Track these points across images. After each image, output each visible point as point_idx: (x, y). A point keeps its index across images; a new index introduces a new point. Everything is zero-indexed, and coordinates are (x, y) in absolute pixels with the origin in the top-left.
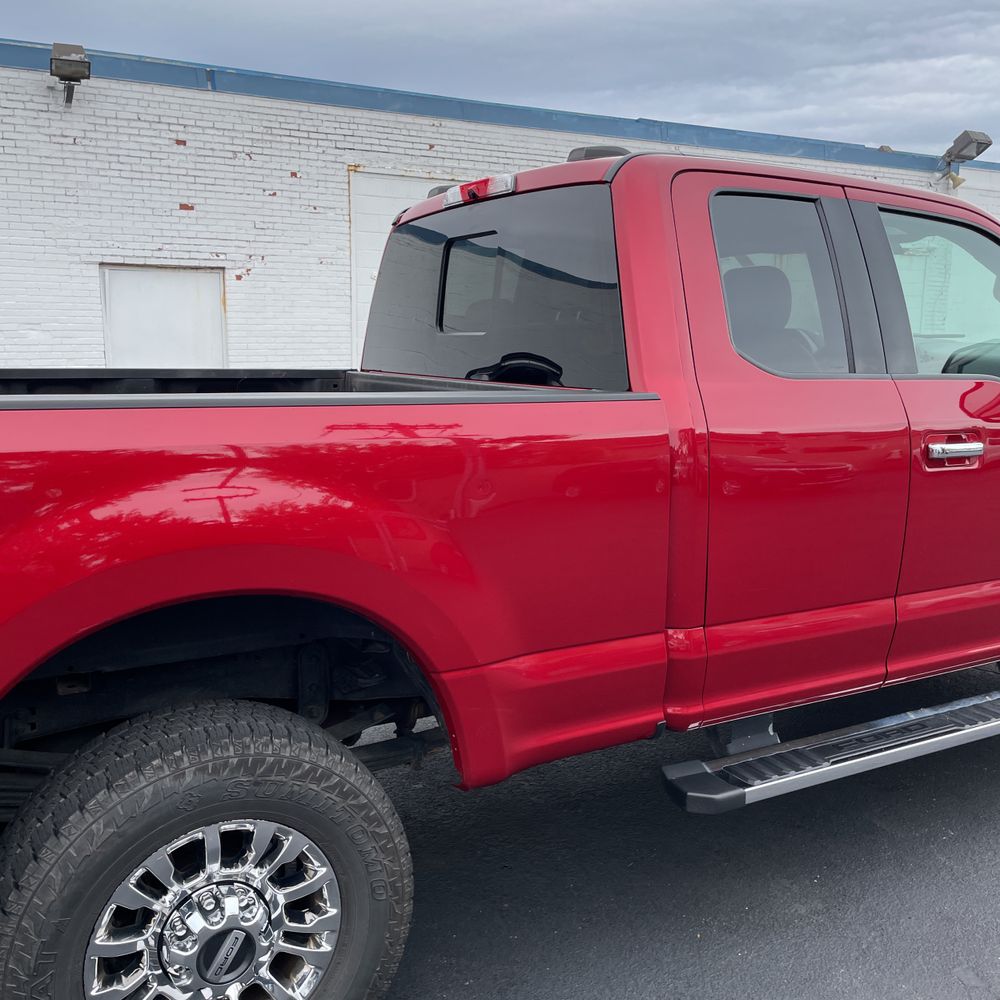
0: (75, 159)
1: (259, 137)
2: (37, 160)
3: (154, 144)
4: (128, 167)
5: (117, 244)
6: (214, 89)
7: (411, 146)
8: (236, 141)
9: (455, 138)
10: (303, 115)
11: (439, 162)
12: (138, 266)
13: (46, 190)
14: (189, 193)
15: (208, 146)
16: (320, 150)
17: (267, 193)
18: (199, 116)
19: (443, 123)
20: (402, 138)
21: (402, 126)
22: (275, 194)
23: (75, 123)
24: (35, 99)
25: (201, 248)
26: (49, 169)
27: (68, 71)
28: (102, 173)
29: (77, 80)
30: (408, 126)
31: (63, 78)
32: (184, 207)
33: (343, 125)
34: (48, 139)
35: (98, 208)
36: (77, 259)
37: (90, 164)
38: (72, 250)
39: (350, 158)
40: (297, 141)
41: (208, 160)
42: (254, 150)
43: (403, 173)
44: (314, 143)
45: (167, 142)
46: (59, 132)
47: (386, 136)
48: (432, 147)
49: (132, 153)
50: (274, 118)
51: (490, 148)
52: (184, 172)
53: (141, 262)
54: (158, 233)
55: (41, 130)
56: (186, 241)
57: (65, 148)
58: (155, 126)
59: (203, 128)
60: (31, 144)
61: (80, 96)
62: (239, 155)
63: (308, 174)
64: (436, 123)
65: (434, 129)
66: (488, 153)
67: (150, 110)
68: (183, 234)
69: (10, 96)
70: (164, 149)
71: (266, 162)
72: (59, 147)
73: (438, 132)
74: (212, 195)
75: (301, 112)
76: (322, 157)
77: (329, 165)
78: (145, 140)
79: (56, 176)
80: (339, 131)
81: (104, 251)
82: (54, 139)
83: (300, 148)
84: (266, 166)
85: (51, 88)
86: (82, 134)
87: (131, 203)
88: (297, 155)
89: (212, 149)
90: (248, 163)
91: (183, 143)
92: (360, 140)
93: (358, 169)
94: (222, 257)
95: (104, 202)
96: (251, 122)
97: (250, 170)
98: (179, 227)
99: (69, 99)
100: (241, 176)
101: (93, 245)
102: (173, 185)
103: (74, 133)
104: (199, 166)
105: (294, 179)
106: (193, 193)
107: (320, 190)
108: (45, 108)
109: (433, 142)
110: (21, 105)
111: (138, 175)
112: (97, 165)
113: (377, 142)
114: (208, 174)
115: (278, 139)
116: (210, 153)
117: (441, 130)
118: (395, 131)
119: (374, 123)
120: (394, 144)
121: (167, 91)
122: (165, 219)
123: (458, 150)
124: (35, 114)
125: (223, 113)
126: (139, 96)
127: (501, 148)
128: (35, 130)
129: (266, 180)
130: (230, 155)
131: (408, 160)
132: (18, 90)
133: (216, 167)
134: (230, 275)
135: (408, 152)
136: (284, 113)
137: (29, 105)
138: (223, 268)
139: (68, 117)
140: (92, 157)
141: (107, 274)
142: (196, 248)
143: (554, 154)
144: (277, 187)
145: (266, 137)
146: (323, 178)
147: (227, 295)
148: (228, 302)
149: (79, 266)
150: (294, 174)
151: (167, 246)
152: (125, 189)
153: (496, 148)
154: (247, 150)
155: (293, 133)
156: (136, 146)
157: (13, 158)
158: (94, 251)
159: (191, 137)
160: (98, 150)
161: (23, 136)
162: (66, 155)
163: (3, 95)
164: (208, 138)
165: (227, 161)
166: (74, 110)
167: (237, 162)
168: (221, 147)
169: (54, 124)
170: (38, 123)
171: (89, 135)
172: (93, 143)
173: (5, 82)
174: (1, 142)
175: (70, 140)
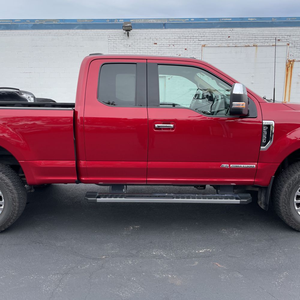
1: (177, 40)
2: (121, 52)
3: (149, 45)
4: (142, 51)
6: (165, 28)
7: (222, 37)
8: (170, 42)
9: (237, 33)
10: (190, 32)
11: (231, 41)
15: (163, 44)
16: (194, 42)
17: (178, 55)
18: (161, 36)
19: (234, 30)
20: (219, 35)
21: (220, 32)
22: (180, 55)
23: (130, 41)
24: (121, 36)
27: (127, 28)
29: (130, 30)
30: (222, 32)
31: (126, 31)
33: (201, 34)
34: (123, 46)
37: (133, 51)
39: (203, 43)
40: (187, 40)
42: (175, 44)
43: (219, 46)
44: (192, 40)
45: (152, 44)
46: (126, 44)
47: (214, 35)
48: (229, 37)
49: (143, 48)
50: (181, 34)
51: (249, 35)
52: (156, 51)
55: (122, 44)
58: (149, 40)
59: (161, 39)
60: (120, 48)
61: (132, 34)
62: (171, 45)
63: (190, 49)
64: (231, 29)
65: (231, 31)
66: (249, 37)
67: (148, 36)
69: (116, 36)
70: (151, 46)
71: (178, 47)
72: (126, 48)
73: (232, 32)
75: (189, 31)
76: (194, 43)
77: (196, 46)
78: (147, 44)
80: (200, 36)
82: (125, 46)
83: (188, 42)
84: (178, 48)
85: (125, 33)
86: (131, 44)
88: (187, 44)
89: (164, 45)
90: (173, 47)
91: (156, 44)
92: (206, 37)
93: (205, 46)
96: (174, 36)
97: (173, 49)
99: (128, 36)
100: (171, 51)
103: (129, 44)
104: (160, 49)
105: (186, 51)
107: (193, 53)
108: (123, 38)
109: (229, 35)
110: (118, 38)
112: (135, 52)
113: (211, 37)
114: (162, 51)
115: (182, 40)
116: (163, 46)
117: (233, 31)
118: (217, 34)
119: (211, 32)
120: (217, 37)
121: (153, 30)
123: (238, 37)
124: (121, 40)
125: (167, 34)
126: (146, 32)
127: (253, 35)
128: (121, 44)
129: (178, 51)
130: (168, 46)
131: (221, 42)
132: (117, 35)
133: (164, 49)
134: (167, 78)
135: (221, 39)
136: (184, 32)
137: (120, 38)
139: (128, 40)
140: (134, 50)
143: (273, 35)
144: (181, 53)
145: (178, 40)
146: (194, 49)
147: (166, 84)
148: (166, 86)
150: (186, 49)
153: (252, 35)
154: (173, 44)
155: (186, 38)
156: (144, 46)
159: (158, 42)
160: (135, 48)
161: (118, 46)
162: (127, 50)
163: (114, 36)
164: (163, 42)
165: (167, 47)
166: (130, 38)
167: (170, 47)
168: (166, 44)
169: (125, 42)
170: (121, 42)
171: (133, 44)
172: (134, 46)
173: (115, 33)
174: (113, 48)
175: (129, 46)
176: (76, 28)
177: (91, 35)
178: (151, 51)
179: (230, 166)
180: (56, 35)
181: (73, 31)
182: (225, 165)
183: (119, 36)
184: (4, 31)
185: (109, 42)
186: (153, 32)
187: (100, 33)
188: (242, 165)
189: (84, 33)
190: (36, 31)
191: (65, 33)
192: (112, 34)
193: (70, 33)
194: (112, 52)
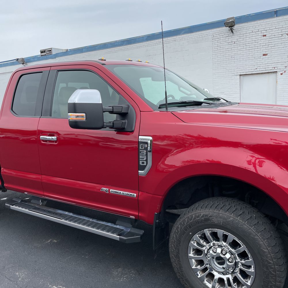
0: (234, 48)
2: (225, 50)
3: (256, 38)
4: (248, 47)
5: (244, 69)
6: (277, 16)
8: (283, 31)
12: (250, 74)
13: (227, 57)
14: (266, 50)
15: (273, 35)
18: (271, 26)
23: (235, 38)
24: (226, 34)
25: (269, 67)
26: (228, 52)
27: (229, 25)
28: (241, 50)
29: (233, 26)
31: (229, 27)
32: (264, 55)
34: (228, 44)
35: (239, 60)
36: (234, 74)
37: (238, 48)
38: (233, 72)
41: (273, 39)
45: (260, 37)
46: (231, 41)
49: (250, 42)
52: (265, 44)
53: (251, 73)
54: (256, 64)
55: (227, 42)
56: (264, 65)
57: (232, 45)
58: (257, 33)
59: (272, 29)
60: (224, 46)
61: (237, 30)
62: (283, 35)
67: (256, 29)
68: (263, 63)
69: (220, 35)
70: (259, 39)
72: (230, 45)
74: (274, 49)
78: (254, 37)
81: (241, 71)
82: (229, 43)
86: (236, 40)
87: (249, 57)
89: (275, 35)
90: (286, 37)
91: (265, 36)
94: (276, 68)
95: (241, 58)
97: (287, 39)
98: (263, 61)
99: (232, 32)
100: (284, 42)
101: (238, 70)
102: (261, 49)
103: (234, 41)
104: (270, 41)
106: (267, 50)
108: (228, 35)
110: (222, 37)
111: (251, 48)
112: (240, 48)
114: (272, 43)
116: (274, 37)
121: (261, 21)
122: (258, 59)
124: (225, 38)
125: (279, 23)
126: (253, 25)
128: (225, 42)
130: (281, 36)
133: (275, 41)
134: (279, 73)
137: (224, 36)
138: (277, 72)
139: (233, 37)
140: (239, 46)
141: (242, 78)
142: (268, 67)
147: (278, 80)
148: (278, 82)
149: (234, 76)
151: (258, 67)
152: (247, 53)
154: (286, 33)
156: (251, 40)
157: (219, 51)
158: (238, 72)
159: (268, 33)
160: (240, 44)
161: (222, 44)
162: (232, 47)
163: (218, 35)
164: (273, 32)
165: (279, 38)
166: (235, 34)
167: (283, 37)
168: (278, 34)
169: (229, 39)
170: (226, 40)
171: (238, 40)
172: (239, 42)
173: (219, 31)
174: (217, 47)
175: (233, 43)
176: (183, 32)
177: (195, 37)
178: (259, 45)
179: (109, 191)
181: (180, 36)
182: (104, 189)
183: (224, 34)
184: (126, 46)
185: (213, 42)
186: (261, 24)
187: (204, 34)
188: (122, 192)
189: (189, 37)
190: (149, 42)
191: (172, 40)
192: (216, 34)
193: (177, 39)
194: (216, 51)
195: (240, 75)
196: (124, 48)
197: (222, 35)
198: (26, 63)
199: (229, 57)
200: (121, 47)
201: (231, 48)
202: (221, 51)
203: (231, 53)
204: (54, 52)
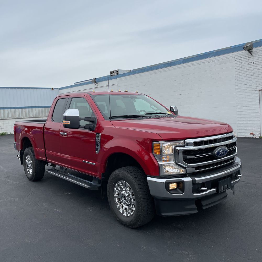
0: (253, 67)
2: (246, 69)
13: (247, 75)
23: (254, 59)
24: (246, 56)
26: (248, 70)
27: (248, 48)
28: (259, 69)
29: (251, 50)
31: (247, 50)
34: (248, 64)
35: (258, 77)
36: (253, 90)
38: (253, 88)
46: (250, 62)
55: (247, 62)
57: (252, 65)
60: (245, 66)
61: (256, 52)
69: (241, 57)
72: (250, 65)
79: (249, 72)
81: (259, 87)
82: (249, 64)
86: (255, 61)
95: (260, 75)
99: (251, 54)
101: (257, 86)
103: (253, 61)
108: (248, 57)
110: (243, 58)
112: (258, 67)
124: (246, 59)
128: (245, 63)
132: (243, 55)
139: (253, 58)
141: (261, 92)
149: (254, 91)
157: (241, 70)
160: (259, 64)
161: (243, 65)
163: (240, 57)
166: (254, 56)
169: (249, 60)
170: (246, 61)
171: (257, 61)
172: (258, 62)
173: (240, 54)
174: (239, 67)
175: (253, 63)
176: (211, 56)
177: (221, 59)
180: (197, 65)
181: (209, 59)
183: (245, 56)
185: (236, 63)
187: (229, 56)
190: (185, 64)
191: (203, 62)
192: (238, 56)
193: (206, 61)
194: (238, 70)
195: (259, 90)
196: (166, 70)
197: (243, 56)
198: (97, 82)
199: (249, 75)
200: (163, 69)
201: (251, 68)
202: (242, 70)
203: (250, 72)
204: (120, 73)
